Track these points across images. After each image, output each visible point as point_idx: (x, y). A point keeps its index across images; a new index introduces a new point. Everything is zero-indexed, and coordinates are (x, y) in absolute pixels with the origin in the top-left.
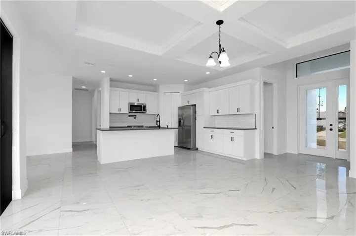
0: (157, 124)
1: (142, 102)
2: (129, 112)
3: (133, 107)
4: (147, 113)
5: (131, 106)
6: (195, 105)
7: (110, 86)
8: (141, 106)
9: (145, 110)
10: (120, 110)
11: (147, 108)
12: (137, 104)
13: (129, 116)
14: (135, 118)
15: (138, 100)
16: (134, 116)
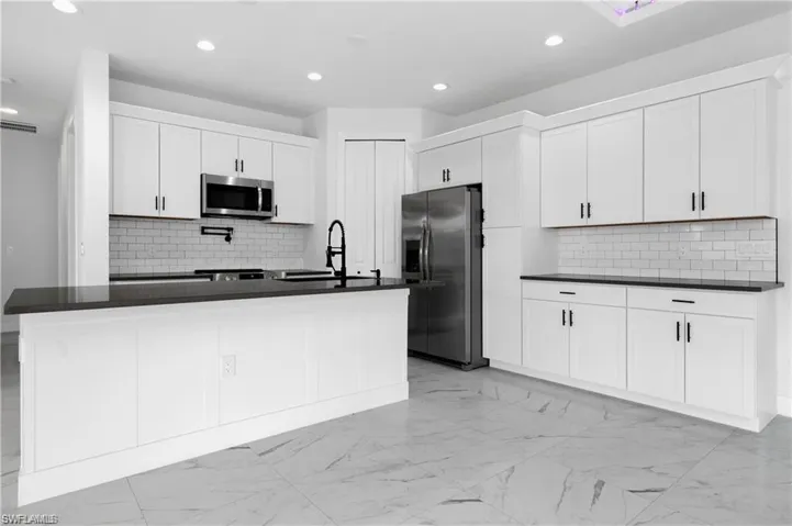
0: (329, 264)
1: (255, 173)
2: (203, 215)
3: (218, 195)
4: (274, 220)
5: (210, 186)
6: (479, 187)
7: (112, 98)
8: (254, 191)
9: (268, 205)
10: (160, 202)
11: (277, 200)
12: (238, 179)
13: (203, 231)
14: (228, 239)
15: (239, 165)
16: (226, 232)
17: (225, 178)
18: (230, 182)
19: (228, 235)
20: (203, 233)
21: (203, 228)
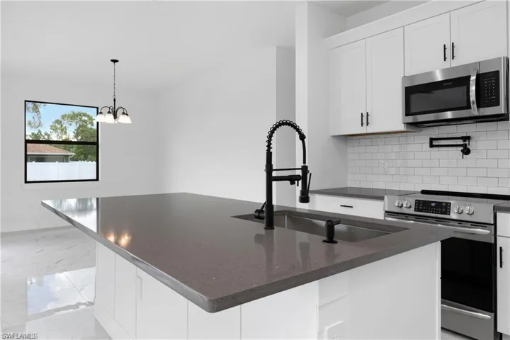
13: (432, 143)
14: (467, 150)
16: (460, 142)
17: (430, 74)
18: (439, 77)
19: (465, 146)
20: (432, 146)
21: (432, 140)
